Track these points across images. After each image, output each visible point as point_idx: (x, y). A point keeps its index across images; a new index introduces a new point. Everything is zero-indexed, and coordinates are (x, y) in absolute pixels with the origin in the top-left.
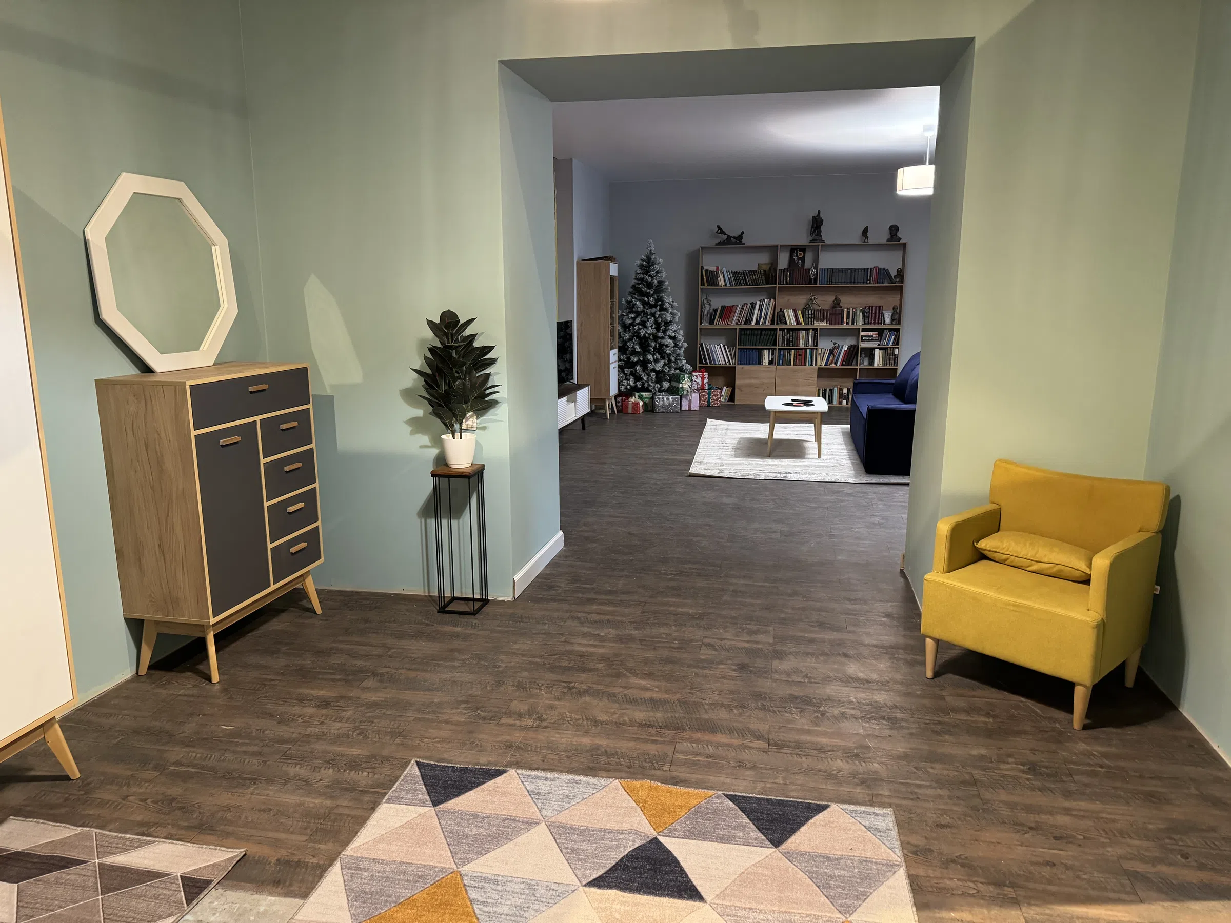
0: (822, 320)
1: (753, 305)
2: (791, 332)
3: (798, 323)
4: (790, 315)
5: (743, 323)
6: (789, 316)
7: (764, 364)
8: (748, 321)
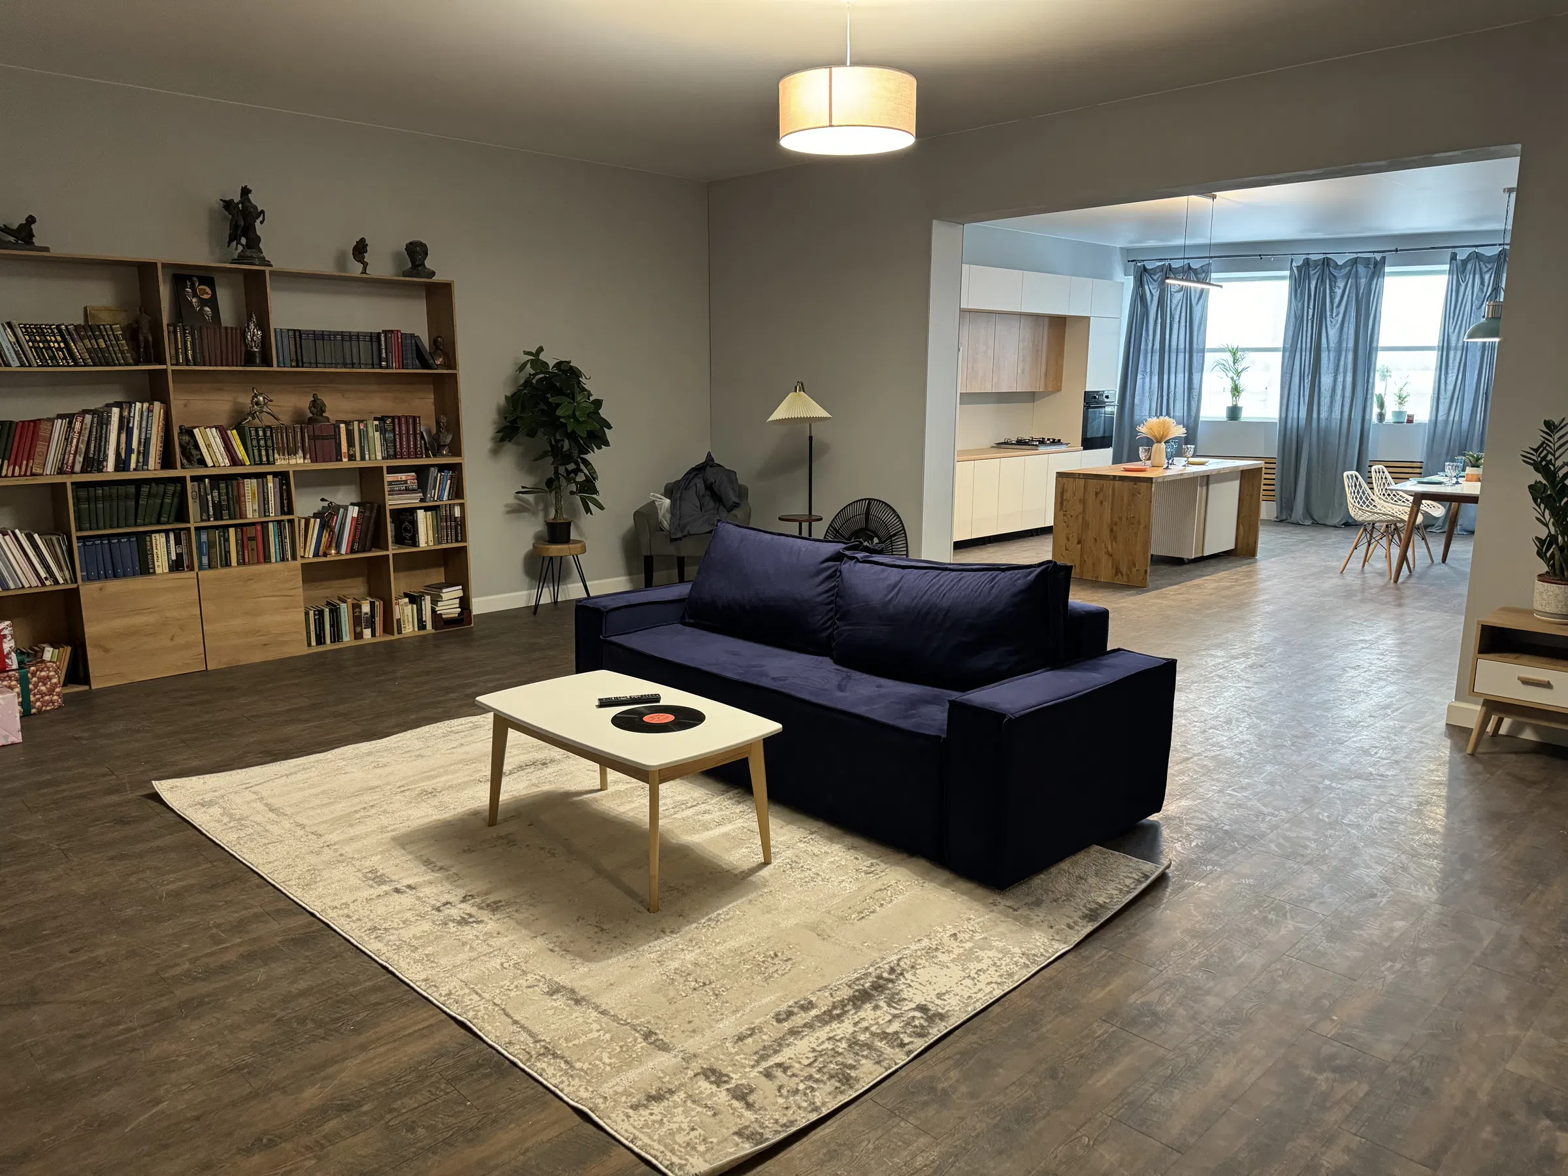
0: (292, 452)
1: (102, 419)
2: (223, 485)
3: (235, 461)
4: (210, 443)
5: (78, 468)
6: (208, 446)
7: (158, 570)
8: (93, 462)
